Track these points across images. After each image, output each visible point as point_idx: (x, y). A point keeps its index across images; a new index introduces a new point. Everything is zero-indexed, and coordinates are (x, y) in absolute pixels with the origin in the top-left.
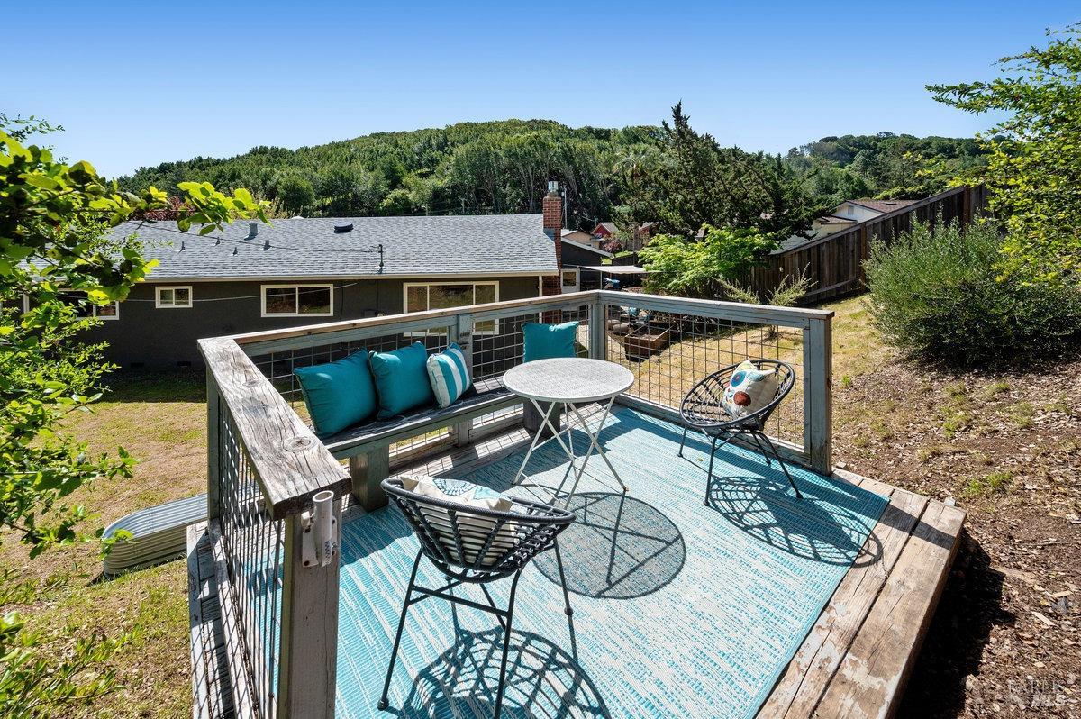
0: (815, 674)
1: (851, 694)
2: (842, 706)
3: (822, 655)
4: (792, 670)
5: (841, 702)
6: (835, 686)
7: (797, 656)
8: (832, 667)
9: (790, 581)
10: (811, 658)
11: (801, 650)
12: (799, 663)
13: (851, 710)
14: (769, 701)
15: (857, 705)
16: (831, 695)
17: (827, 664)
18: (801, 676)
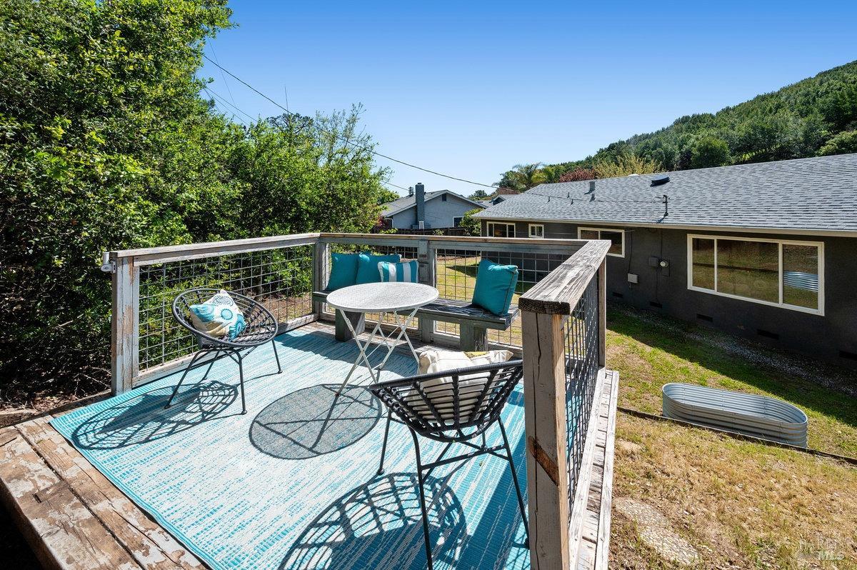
0: (139, 540)
1: (108, 564)
2: (103, 554)
3: (153, 549)
4: (151, 524)
5: (107, 554)
6: (121, 552)
7: (161, 530)
8: (138, 555)
9: (251, 536)
10: (154, 539)
11: (165, 533)
12: (154, 530)
13: (96, 560)
14: (135, 507)
15: (97, 566)
16: (115, 548)
17: (143, 551)
18: (142, 529)
